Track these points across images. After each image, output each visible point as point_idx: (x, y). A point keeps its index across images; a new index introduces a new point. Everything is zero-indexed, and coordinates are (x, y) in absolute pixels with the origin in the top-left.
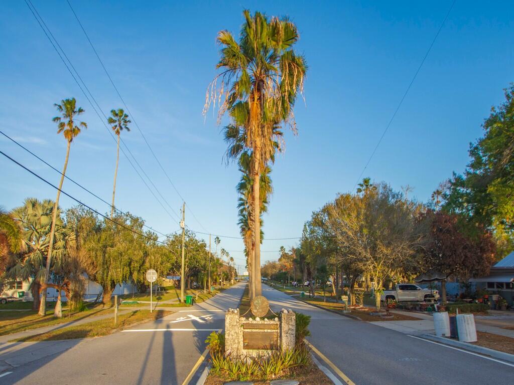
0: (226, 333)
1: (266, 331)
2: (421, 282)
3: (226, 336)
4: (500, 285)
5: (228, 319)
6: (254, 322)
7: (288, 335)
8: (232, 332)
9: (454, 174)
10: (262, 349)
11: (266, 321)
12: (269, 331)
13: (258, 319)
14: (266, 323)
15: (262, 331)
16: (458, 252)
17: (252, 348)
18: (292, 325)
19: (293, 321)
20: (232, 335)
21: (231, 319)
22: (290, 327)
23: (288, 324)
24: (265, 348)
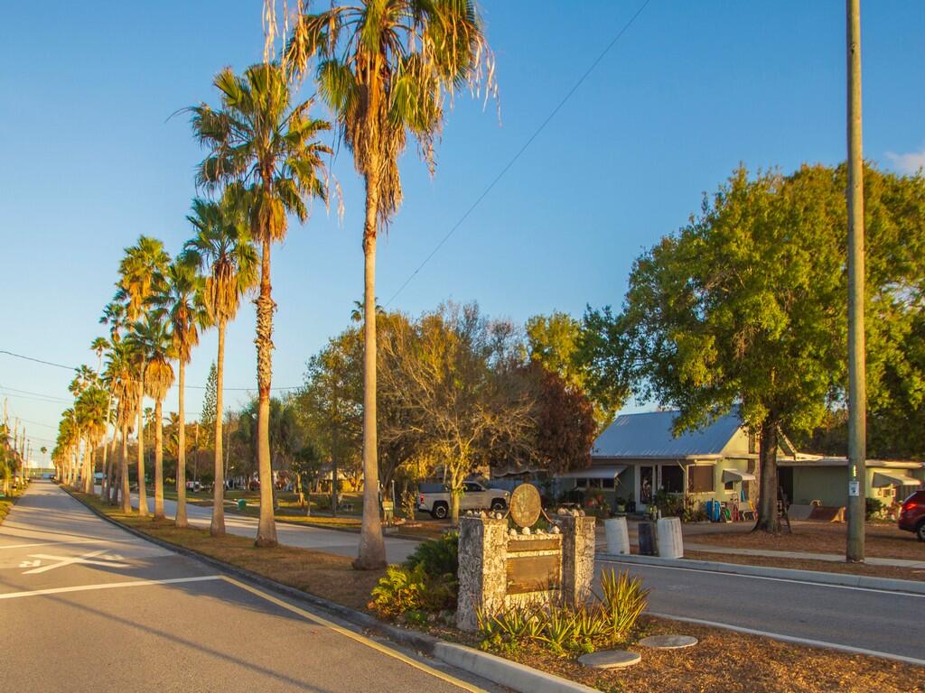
0: (485, 563)
1: (541, 553)
2: (505, 476)
3: (485, 571)
4: (595, 482)
5: (489, 532)
6: (523, 538)
7: (584, 558)
8: (496, 561)
9: (589, 308)
10: (536, 590)
11: (541, 535)
12: (547, 553)
13: (527, 530)
14: (541, 538)
15: (535, 554)
16: (560, 432)
17: (518, 590)
18: (590, 539)
19: (592, 531)
20: (496, 567)
21: (494, 532)
22: (588, 541)
23: (585, 537)
24: (540, 588)
